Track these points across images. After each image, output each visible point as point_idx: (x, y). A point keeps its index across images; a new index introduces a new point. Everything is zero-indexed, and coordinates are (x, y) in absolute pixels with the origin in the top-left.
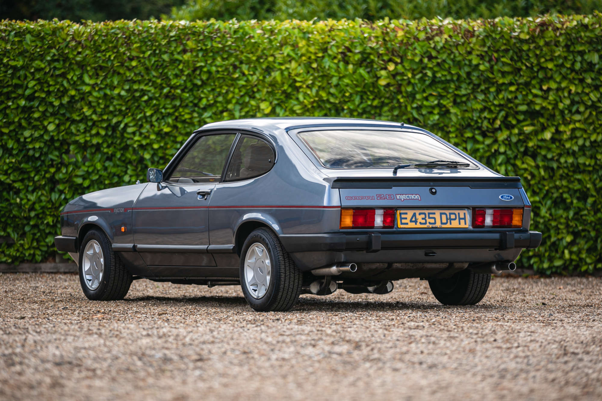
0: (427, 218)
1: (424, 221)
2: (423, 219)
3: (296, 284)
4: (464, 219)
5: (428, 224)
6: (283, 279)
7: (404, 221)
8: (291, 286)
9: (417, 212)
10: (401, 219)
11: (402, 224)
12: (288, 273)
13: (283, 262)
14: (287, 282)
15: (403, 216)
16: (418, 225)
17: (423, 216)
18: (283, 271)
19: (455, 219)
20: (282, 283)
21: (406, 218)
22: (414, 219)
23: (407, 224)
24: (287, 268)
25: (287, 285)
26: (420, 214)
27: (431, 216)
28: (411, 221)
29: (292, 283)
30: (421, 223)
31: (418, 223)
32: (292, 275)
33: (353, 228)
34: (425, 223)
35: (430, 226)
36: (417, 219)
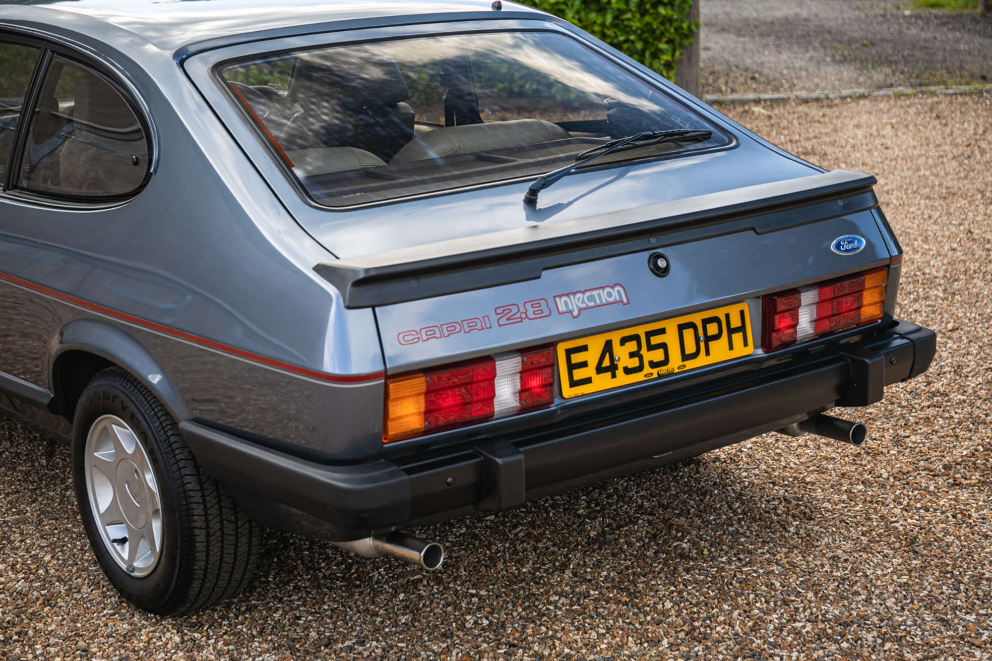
0: (644, 351)
1: (635, 362)
2: (632, 355)
3: (243, 549)
4: (742, 329)
5: (647, 369)
6: (201, 547)
7: (578, 374)
8: (228, 558)
9: (615, 337)
10: (571, 367)
11: (573, 384)
12: (215, 526)
13: (197, 497)
14: (215, 551)
15: (576, 358)
16: (622, 379)
17: (632, 346)
18: (199, 522)
19: (717, 337)
20: (201, 556)
21: (584, 364)
22: (606, 363)
23: (588, 381)
24: (213, 512)
25: (214, 558)
26: (623, 341)
27: (655, 340)
28: (600, 370)
29: (229, 550)
30: (627, 371)
31: (620, 372)
32: (229, 529)
33: (426, 432)
34: (640, 368)
35: (652, 374)
36: (617, 358)
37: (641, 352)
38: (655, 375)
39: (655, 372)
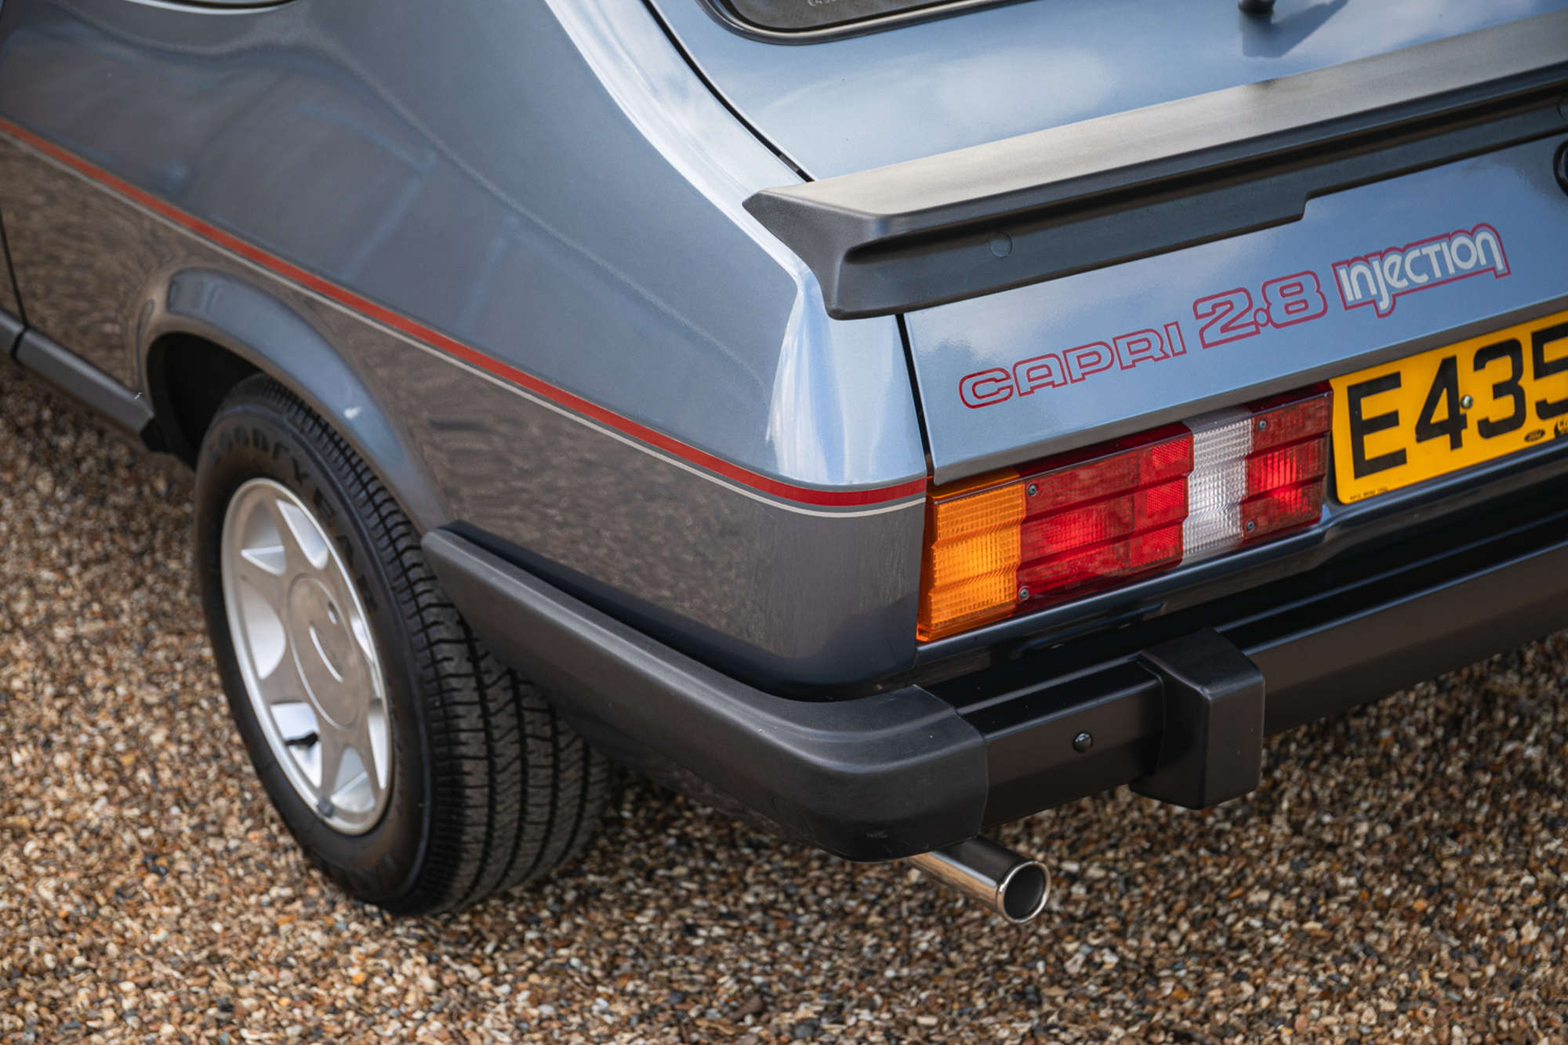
0: (1527, 381)
1: (1505, 407)
2: (1499, 390)
3: (570, 791)
5: (1532, 422)
6: (476, 796)
7: (1377, 445)
8: (538, 814)
9: (1465, 353)
10: (1361, 428)
11: (1363, 467)
12: (507, 750)
13: (466, 690)
14: (508, 806)
15: (1372, 407)
16: (1477, 450)
17: (1500, 369)
18: (471, 744)
20: (476, 815)
21: (1390, 420)
22: (1441, 413)
23: (1398, 458)
24: (503, 720)
25: (506, 817)
26: (1482, 359)
27: (1553, 352)
28: (1425, 430)
29: (539, 797)
30: (1488, 429)
31: (1470, 434)
32: (539, 754)
33: (1021, 608)
34: (1514, 422)
35: (1542, 433)
36: (1466, 401)
37: (1521, 383)
38: (1550, 436)
39: (1549, 426)
